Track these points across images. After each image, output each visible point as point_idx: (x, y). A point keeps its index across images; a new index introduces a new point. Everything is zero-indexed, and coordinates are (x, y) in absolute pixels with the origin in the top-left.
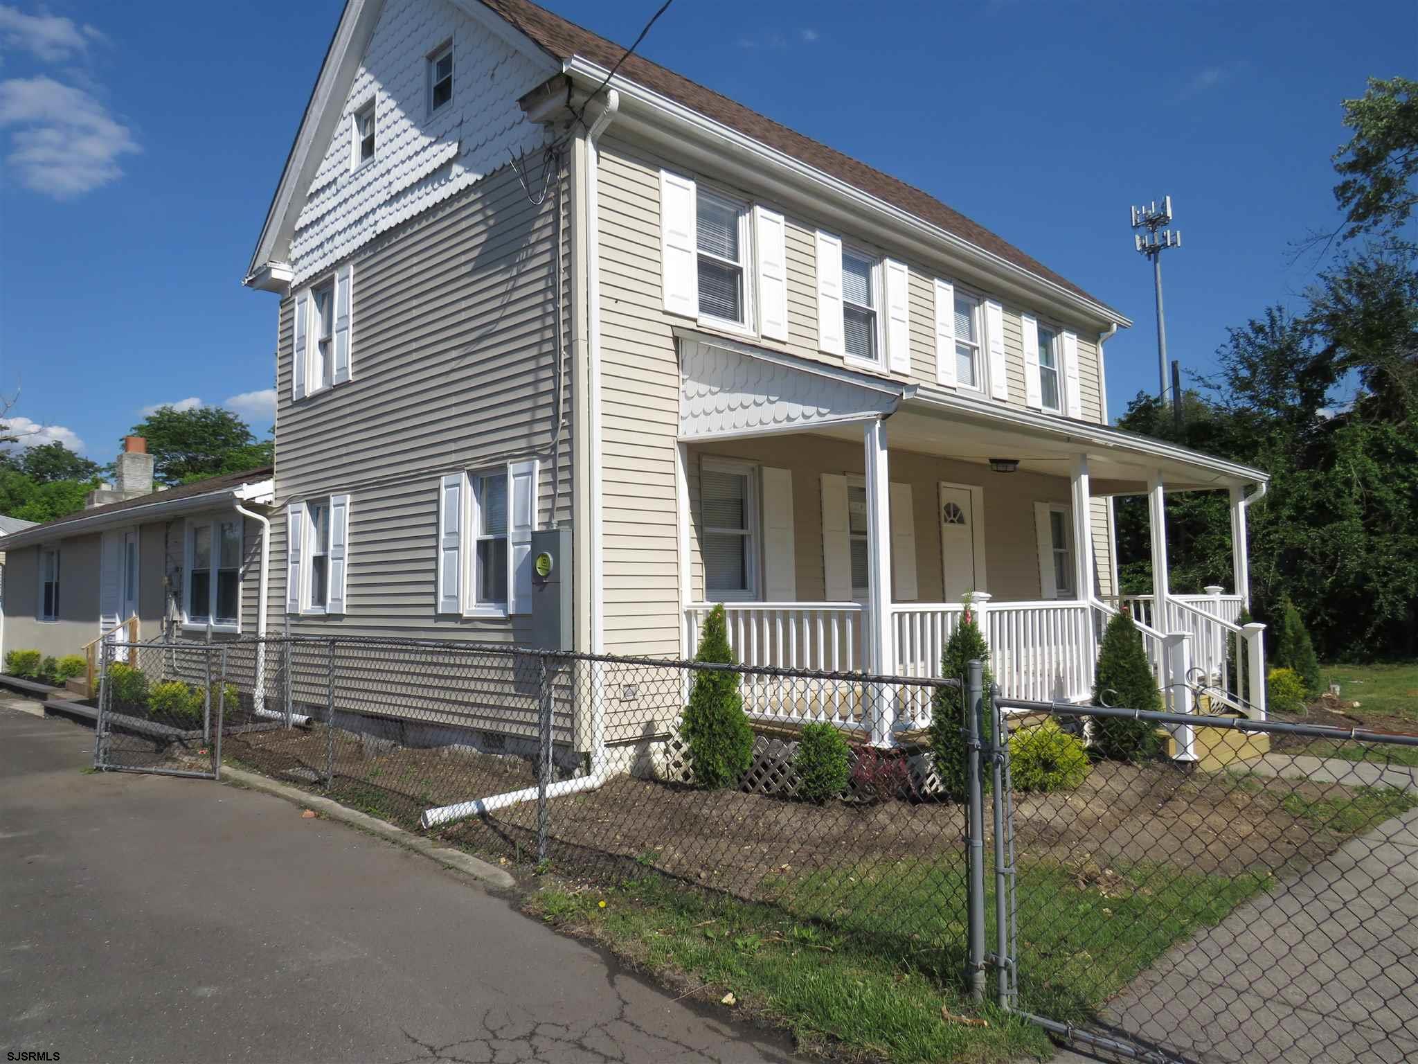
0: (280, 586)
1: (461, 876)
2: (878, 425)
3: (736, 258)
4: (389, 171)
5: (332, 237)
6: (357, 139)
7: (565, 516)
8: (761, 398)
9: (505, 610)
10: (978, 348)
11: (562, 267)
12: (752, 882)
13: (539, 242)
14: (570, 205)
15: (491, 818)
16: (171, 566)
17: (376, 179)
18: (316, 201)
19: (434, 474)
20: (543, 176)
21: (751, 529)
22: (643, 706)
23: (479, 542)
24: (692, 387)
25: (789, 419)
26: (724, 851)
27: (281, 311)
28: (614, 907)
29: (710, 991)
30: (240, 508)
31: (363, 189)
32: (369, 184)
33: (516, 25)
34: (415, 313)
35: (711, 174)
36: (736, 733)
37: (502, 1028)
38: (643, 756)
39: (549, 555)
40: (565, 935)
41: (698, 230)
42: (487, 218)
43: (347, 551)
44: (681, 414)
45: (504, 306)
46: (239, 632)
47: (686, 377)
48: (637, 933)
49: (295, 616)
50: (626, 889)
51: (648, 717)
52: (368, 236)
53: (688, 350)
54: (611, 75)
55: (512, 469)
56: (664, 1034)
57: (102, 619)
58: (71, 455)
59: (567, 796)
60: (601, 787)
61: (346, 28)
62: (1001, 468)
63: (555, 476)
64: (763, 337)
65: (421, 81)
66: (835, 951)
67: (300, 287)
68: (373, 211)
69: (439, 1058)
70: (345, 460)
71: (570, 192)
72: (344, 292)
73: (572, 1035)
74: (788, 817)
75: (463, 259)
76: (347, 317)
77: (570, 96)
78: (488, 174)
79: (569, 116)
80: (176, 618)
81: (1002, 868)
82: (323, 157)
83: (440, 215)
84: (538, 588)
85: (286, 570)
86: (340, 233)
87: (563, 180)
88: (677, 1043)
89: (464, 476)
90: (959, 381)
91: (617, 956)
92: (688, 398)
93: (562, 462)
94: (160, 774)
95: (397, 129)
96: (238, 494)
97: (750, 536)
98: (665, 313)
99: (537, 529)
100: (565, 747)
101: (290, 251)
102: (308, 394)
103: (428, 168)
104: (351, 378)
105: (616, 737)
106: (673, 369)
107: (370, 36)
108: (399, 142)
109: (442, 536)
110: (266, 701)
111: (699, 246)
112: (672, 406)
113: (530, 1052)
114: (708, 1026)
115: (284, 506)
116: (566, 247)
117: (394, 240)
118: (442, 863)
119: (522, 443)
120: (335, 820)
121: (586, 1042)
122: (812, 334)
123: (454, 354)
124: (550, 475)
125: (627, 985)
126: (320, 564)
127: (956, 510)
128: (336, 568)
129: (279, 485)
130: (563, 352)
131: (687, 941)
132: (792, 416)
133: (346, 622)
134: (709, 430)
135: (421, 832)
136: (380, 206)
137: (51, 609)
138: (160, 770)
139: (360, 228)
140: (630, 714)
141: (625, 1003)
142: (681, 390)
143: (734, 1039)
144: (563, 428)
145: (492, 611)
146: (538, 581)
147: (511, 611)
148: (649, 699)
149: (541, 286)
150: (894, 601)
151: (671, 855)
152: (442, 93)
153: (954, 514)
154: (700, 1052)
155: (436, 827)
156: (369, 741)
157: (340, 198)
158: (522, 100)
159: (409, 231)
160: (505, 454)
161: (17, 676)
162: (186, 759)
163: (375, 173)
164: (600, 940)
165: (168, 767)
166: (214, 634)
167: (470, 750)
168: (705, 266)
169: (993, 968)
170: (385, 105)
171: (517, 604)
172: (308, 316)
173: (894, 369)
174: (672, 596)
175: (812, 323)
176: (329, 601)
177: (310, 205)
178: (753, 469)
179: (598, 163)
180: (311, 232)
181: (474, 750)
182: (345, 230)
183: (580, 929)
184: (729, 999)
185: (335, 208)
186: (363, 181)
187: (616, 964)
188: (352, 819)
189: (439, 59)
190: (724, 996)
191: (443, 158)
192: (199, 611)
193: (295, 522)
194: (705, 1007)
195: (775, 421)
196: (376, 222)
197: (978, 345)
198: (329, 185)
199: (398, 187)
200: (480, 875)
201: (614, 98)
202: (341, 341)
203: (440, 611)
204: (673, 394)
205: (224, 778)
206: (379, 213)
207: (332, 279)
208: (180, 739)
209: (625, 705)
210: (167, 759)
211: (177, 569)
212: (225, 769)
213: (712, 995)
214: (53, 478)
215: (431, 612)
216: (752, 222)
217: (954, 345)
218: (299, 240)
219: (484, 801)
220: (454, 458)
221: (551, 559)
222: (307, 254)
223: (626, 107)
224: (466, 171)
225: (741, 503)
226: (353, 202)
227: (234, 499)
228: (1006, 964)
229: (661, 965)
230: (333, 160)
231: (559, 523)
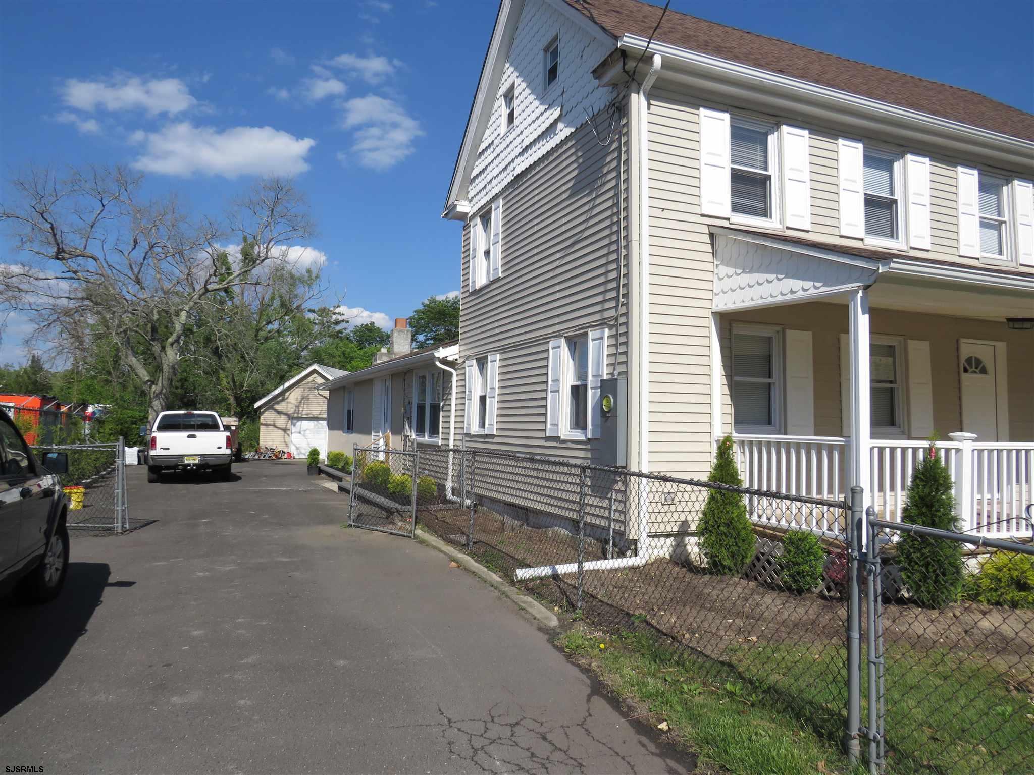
0: (461, 416)
1: (527, 616)
2: (860, 294)
3: (766, 169)
4: (522, 132)
5: (491, 181)
6: (505, 112)
7: (622, 368)
8: (772, 277)
9: (586, 435)
10: (1005, 222)
11: (623, 188)
12: (722, 646)
13: (609, 172)
14: (627, 143)
15: (561, 580)
16: (407, 400)
17: (515, 139)
18: (483, 158)
19: (545, 340)
20: (610, 125)
21: (776, 378)
22: (680, 509)
23: (572, 387)
24: (724, 270)
25: (792, 292)
26: (712, 621)
27: (464, 233)
28: (612, 649)
29: (652, 718)
30: (438, 364)
31: (508, 146)
32: (511, 142)
33: (592, 19)
34: (536, 229)
35: (744, 105)
36: (738, 535)
37: (499, 716)
38: (680, 546)
39: (610, 396)
40: (573, 664)
41: (732, 149)
42: (579, 158)
43: (497, 392)
44: (714, 291)
45: (587, 220)
46: (440, 444)
47: (718, 263)
48: (618, 670)
49: (468, 435)
50: (625, 639)
51: (683, 518)
52: (510, 178)
53: (720, 242)
54: (649, 43)
55: (591, 335)
56: (604, 741)
57: (373, 434)
58: (379, 329)
59: (616, 570)
60: (644, 566)
61: (496, 39)
62: (1017, 325)
63: (617, 340)
64: (788, 228)
65: (540, 68)
66: (753, 705)
67: (474, 215)
68: (513, 160)
69: (451, 726)
70: (497, 331)
71: (627, 134)
72: (497, 217)
73: (542, 730)
74: (770, 602)
75: (564, 188)
76: (498, 234)
77: (624, 64)
78: (578, 126)
79: (626, 78)
80: (408, 434)
81: (873, 658)
82: (486, 128)
83: (551, 159)
84: (604, 419)
85: (464, 404)
86: (495, 178)
87: (624, 125)
88: (610, 748)
89: (563, 340)
90: (982, 251)
91: (600, 683)
92: (720, 279)
93: (622, 329)
94: (382, 531)
95: (526, 102)
96: (437, 354)
97: (774, 384)
98: (703, 216)
99: (605, 377)
100: (621, 534)
101: (468, 192)
102: (477, 288)
103: (543, 128)
104: (500, 275)
105: (653, 530)
106: (709, 257)
107: (512, 40)
108: (528, 111)
109: (550, 383)
110: (453, 489)
111: (733, 162)
112: (708, 285)
113: (509, 734)
114: (640, 742)
115: (464, 362)
116: (625, 174)
117: (525, 179)
118: (519, 606)
119: (597, 317)
120: (467, 570)
121: (549, 736)
122: (834, 222)
123: (558, 255)
124: (614, 339)
125: (599, 703)
126: (483, 399)
127: (978, 362)
128: (491, 403)
129: (463, 348)
130: (623, 250)
131: (651, 681)
132: (794, 290)
133: (496, 440)
134: (734, 303)
135: (513, 583)
136: (516, 157)
137: (350, 428)
138: (382, 529)
139: (506, 172)
140: (669, 515)
141: (590, 715)
142: (715, 273)
143: (652, 753)
144: (622, 305)
145: (579, 435)
146: (604, 414)
147: (589, 436)
148: (684, 504)
149: (610, 203)
150: (873, 436)
151: (668, 619)
152: (553, 73)
153: (976, 365)
154: (623, 758)
155: (523, 582)
156: (509, 521)
157: (495, 154)
158: (594, 72)
159: (533, 172)
160: (587, 325)
161: (331, 467)
162: (400, 524)
163: (514, 134)
164: (594, 671)
165: (389, 528)
166: (418, 444)
167: (564, 532)
168: (738, 178)
169: (865, 739)
170: (521, 86)
171: (593, 431)
172: (478, 236)
173: (913, 246)
174: (706, 428)
175: (834, 214)
176: (487, 426)
177: (479, 161)
178: (778, 332)
179: (649, 109)
180: (480, 178)
181: (567, 532)
182: (498, 175)
183: (584, 661)
184: (663, 726)
185: (492, 161)
186: (508, 141)
187: (598, 688)
188: (476, 571)
189: (551, 51)
190: (660, 723)
191: (551, 120)
192: (420, 431)
193: (470, 372)
194: (645, 729)
195: (782, 294)
196: (515, 168)
197: (1006, 219)
198: (490, 146)
199: (527, 142)
200: (538, 616)
201: (657, 60)
202: (495, 249)
203: (548, 435)
204: (709, 276)
205: (416, 537)
206: (517, 161)
207: (491, 209)
208: (398, 511)
209: (666, 507)
210: (390, 523)
211: (409, 403)
212: (419, 532)
213: (653, 721)
214: (368, 344)
215: (542, 435)
216: (780, 139)
217: (978, 221)
218: (473, 185)
219: (557, 567)
220: (557, 328)
221: (612, 400)
222: (478, 193)
223: (667, 64)
224: (566, 127)
225: (769, 359)
226: (502, 156)
227: (433, 358)
228: (875, 737)
229: (626, 694)
230: (492, 129)
231: (619, 374)
